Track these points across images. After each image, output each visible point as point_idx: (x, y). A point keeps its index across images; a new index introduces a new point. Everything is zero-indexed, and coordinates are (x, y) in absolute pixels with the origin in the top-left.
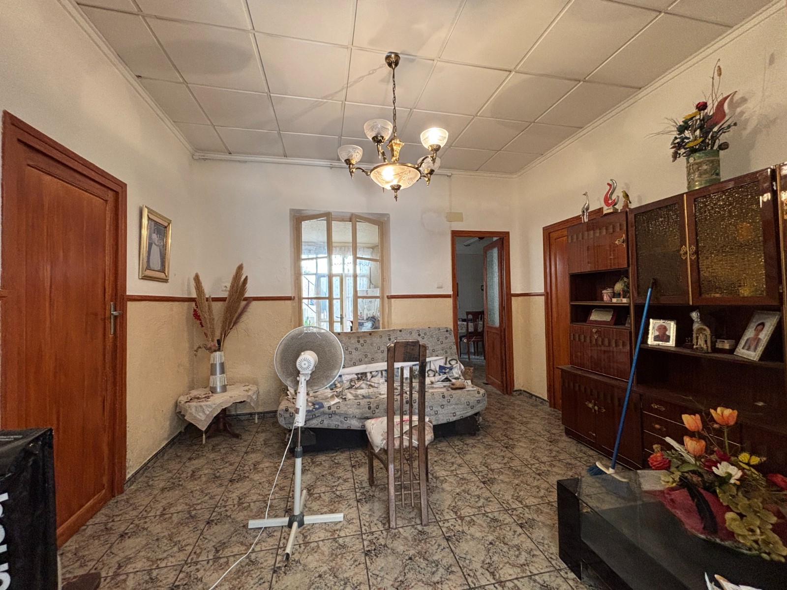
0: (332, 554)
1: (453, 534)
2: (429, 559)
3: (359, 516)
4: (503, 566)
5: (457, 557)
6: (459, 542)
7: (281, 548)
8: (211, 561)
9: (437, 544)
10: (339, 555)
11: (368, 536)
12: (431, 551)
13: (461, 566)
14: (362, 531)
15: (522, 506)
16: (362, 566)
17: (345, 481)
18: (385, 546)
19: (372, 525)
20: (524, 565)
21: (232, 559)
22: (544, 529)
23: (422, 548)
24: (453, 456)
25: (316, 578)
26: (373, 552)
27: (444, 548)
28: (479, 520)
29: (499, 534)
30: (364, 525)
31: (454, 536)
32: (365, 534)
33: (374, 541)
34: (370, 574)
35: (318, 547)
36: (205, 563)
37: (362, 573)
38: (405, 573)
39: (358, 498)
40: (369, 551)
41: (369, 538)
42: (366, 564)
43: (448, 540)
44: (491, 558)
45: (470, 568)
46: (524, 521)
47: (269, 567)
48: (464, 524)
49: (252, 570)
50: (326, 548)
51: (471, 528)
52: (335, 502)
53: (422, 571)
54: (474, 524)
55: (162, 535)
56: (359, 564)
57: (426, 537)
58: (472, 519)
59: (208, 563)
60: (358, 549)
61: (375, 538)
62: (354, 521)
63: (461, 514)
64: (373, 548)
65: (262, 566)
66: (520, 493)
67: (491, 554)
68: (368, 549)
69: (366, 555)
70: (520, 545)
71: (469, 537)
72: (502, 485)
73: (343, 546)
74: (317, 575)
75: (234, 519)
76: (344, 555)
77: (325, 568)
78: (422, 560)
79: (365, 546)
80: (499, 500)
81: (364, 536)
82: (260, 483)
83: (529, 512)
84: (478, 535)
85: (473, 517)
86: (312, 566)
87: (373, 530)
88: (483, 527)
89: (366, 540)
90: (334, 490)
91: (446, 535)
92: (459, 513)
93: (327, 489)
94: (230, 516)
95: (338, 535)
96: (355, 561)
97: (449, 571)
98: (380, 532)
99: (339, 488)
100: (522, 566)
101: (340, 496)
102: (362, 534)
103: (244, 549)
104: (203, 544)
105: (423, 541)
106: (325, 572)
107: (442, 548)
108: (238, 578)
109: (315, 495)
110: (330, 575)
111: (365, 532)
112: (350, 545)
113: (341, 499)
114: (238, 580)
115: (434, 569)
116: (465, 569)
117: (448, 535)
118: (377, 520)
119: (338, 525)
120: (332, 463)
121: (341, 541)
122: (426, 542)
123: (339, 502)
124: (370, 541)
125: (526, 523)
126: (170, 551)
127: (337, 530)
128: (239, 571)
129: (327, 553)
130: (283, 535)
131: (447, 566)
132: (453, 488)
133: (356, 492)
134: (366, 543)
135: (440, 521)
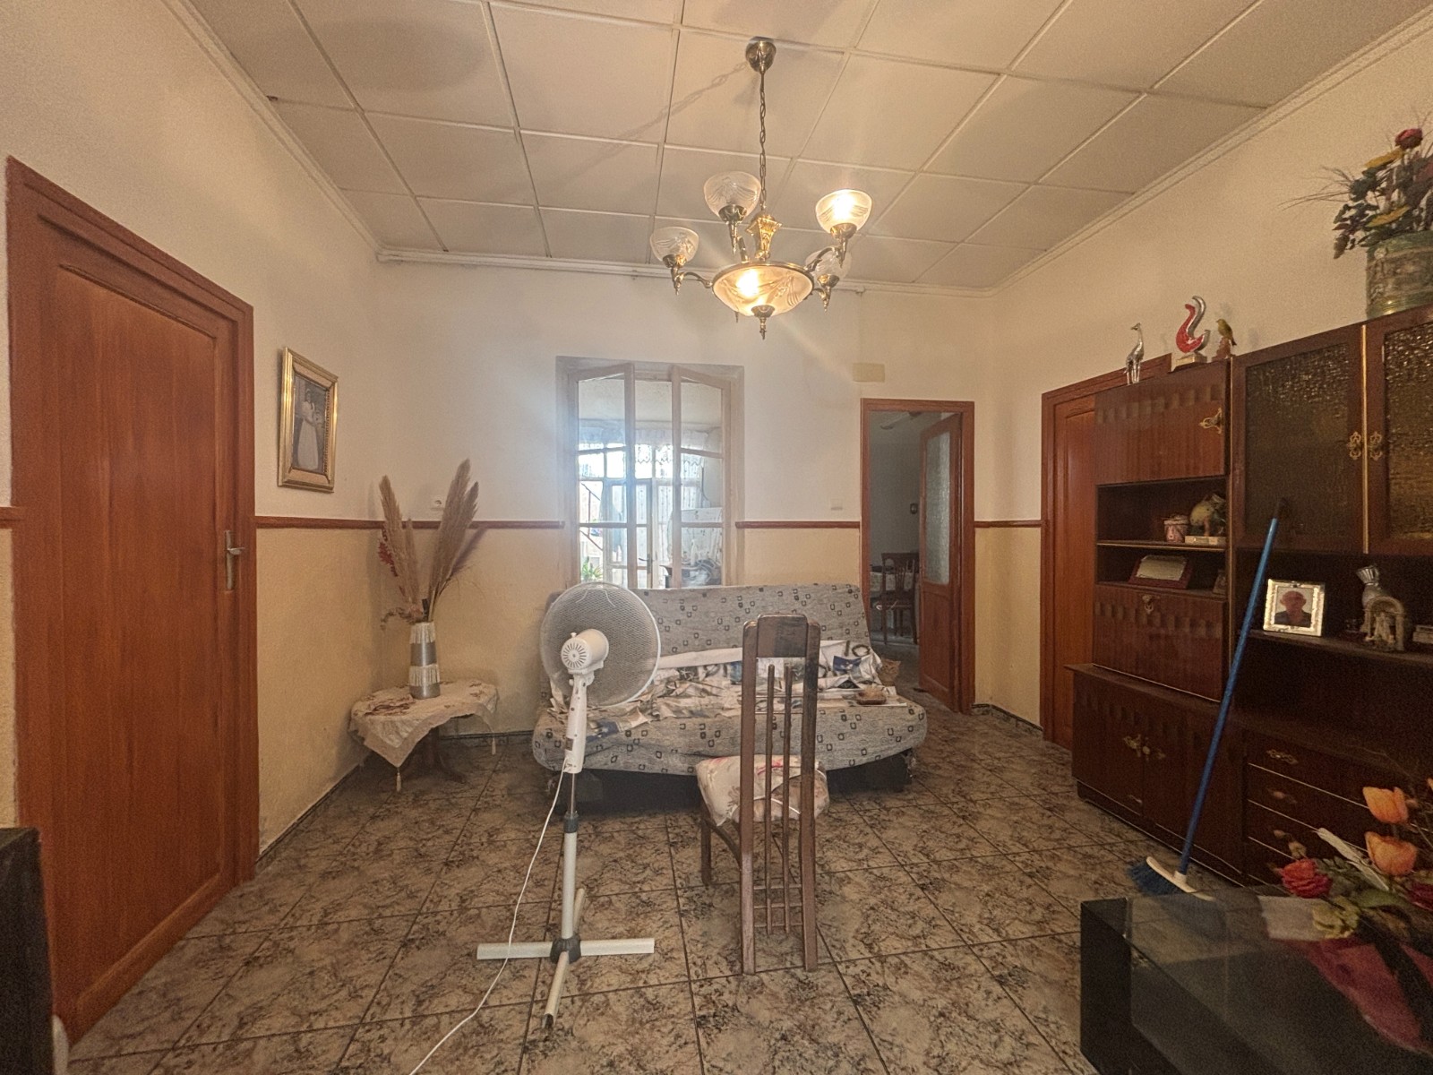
0: (634, 1020)
1: (865, 991)
2: (820, 1040)
3: (685, 946)
4: (970, 1064)
5: (876, 1041)
6: (879, 1008)
7: (537, 1002)
8: (407, 1021)
9: (834, 1010)
10: (647, 1022)
11: (701, 986)
12: (824, 1024)
13: (885, 1059)
14: (689, 976)
15: (999, 939)
16: (691, 1048)
17: (658, 872)
18: (735, 1008)
19: (709, 963)
20: (1011, 1064)
21: (445, 1019)
22: (1047, 991)
23: (806, 1017)
24: (861, 831)
25: (602, 1067)
26: (711, 1019)
27: (849, 1019)
28: (917, 965)
29: (956, 994)
30: (694, 964)
31: (869, 994)
32: (695, 982)
33: (714, 998)
34: (706, 1065)
35: (607, 1003)
36: (397, 1024)
37: (691, 1063)
38: (774, 1068)
39: (682, 908)
40: (704, 1016)
41: (704, 991)
42: (699, 1044)
43: (856, 1003)
44: (943, 1047)
45: (903, 1064)
46: (1006, 971)
47: (515, 1039)
48: (886, 969)
49: (483, 1045)
50: (620, 1007)
51: (899, 981)
52: (638, 915)
53: (807, 1065)
54: (906, 973)
55: (321, 964)
56: (686, 1043)
57: (813, 994)
58: (902, 962)
59: (402, 1025)
60: (683, 1012)
61: (716, 991)
62: (675, 955)
63: (880, 950)
64: (712, 1011)
65: (501, 1036)
66: (995, 913)
67: (943, 1038)
68: (702, 1013)
69: (699, 1025)
70: (999, 1021)
71: (897, 998)
72: (957, 893)
73: (654, 1005)
74: (604, 1061)
75: (450, 940)
76: (657, 1023)
77: (620, 1048)
78: (806, 1043)
79: (697, 1007)
80: (955, 925)
81: (693, 986)
82: (499, 871)
83: (1013, 952)
84: (916, 995)
85: (903, 957)
86: (596, 1041)
87: (710, 974)
88: (923, 978)
89: (697, 994)
90: (637, 890)
91: (852, 992)
92: (876, 949)
93: (622, 887)
94: (443, 933)
95: (645, 982)
96: (678, 1036)
97: (861, 1067)
98: (723, 981)
99: (646, 888)
100: (1005, 1065)
101: (647, 904)
102: (690, 982)
103: (469, 1000)
104: (393, 987)
105: (808, 1003)
106: (619, 1056)
107: (846, 1018)
108: (458, 1060)
109: (602, 899)
110: (630, 1064)
111: (695, 978)
112: (668, 1002)
113: (649, 909)
114: (457, 1063)
115: (831, 1063)
116: (893, 1066)
117: (856, 992)
118: (719, 954)
119: (643, 961)
120: (632, 836)
121: (650, 993)
122: (812, 1006)
123: (646, 914)
124: (705, 997)
125: (1010, 975)
126: (335, 997)
127: (643, 972)
128: (460, 1044)
129: (624, 1017)
130: (541, 976)
131: (857, 1059)
132: (863, 895)
133: (678, 897)
134: (697, 1000)
135: (840, 963)
